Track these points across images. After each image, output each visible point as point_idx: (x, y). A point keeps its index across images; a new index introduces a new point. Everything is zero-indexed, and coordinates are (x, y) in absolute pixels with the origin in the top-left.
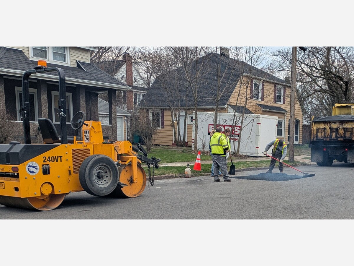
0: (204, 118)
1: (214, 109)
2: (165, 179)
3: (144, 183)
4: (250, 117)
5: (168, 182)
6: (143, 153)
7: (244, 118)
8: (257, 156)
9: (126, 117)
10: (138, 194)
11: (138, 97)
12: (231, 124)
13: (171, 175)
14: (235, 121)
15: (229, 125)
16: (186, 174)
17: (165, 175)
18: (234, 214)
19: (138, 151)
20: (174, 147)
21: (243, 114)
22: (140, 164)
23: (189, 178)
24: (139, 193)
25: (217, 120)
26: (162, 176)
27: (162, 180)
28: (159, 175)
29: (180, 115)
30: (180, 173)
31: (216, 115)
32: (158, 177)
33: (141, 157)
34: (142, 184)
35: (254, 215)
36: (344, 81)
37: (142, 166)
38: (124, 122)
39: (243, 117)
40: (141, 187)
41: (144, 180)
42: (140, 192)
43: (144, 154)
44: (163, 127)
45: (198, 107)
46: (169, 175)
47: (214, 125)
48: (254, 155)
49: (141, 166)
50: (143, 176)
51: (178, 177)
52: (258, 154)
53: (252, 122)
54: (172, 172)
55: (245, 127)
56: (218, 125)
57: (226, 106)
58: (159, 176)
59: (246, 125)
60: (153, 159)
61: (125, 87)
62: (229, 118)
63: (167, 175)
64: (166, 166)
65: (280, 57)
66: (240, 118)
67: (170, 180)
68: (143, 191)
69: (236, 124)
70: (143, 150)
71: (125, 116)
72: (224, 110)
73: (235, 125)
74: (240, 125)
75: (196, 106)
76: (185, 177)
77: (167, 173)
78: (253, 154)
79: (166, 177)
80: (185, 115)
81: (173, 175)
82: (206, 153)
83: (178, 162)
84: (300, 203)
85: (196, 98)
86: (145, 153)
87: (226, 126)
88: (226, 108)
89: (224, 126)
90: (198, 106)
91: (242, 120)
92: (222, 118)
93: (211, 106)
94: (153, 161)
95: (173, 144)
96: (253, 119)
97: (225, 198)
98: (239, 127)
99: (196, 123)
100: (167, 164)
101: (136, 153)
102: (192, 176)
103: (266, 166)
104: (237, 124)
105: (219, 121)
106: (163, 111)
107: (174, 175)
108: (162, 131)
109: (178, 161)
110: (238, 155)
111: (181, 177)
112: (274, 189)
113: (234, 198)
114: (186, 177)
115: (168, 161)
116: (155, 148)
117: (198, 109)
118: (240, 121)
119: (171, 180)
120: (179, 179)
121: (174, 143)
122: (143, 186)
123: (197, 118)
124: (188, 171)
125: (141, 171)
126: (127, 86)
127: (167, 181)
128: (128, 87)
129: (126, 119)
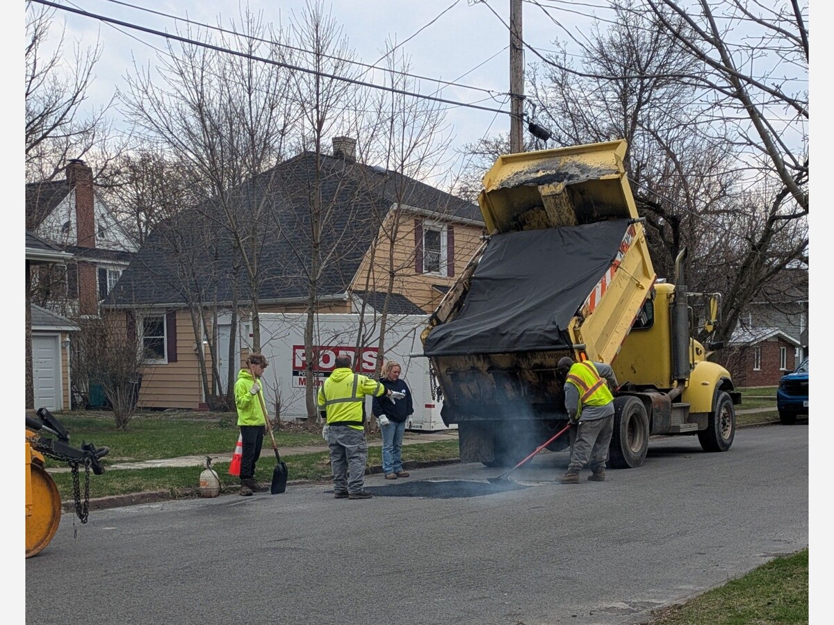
0: (280, 331)
1: (307, 305)
2: (140, 503)
3: (55, 517)
4: (405, 324)
5: (146, 512)
6: (54, 432)
7: (387, 327)
8: (429, 429)
9: (68, 335)
10: (35, 547)
11: (110, 277)
12: (353, 344)
13: (158, 491)
14: (363, 333)
15: (346, 345)
16: (203, 487)
17: (142, 493)
18: (290, 595)
19: (41, 427)
20: (201, 414)
21: (385, 316)
22: (41, 463)
23: (210, 497)
24: (39, 545)
25: (314, 334)
26: (133, 494)
27: (132, 506)
28: (124, 492)
29: (218, 323)
30: (188, 483)
31: (311, 321)
32: (122, 498)
33: (49, 446)
34: (48, 519)
35: (345, 595)
36: (668, 217)
37: (47, 470)
38: (63, 348)
39: (383, 324)
40: (45, 528)
41: (54, 509)
42: (42, 541)
43: (58, 436)
44: (173, 358)
45: (261, 301)
46: (154, 492)
47: (306, 347)
48: (421, 427)
49: (44, 468)
50: (53, 497)
51: (180, 497)
52: (432, 424)
53: (411, 335)
54: (165, 483)
55: (390, 349)
56: (315, 347)
57: (346, 295)
58: (122, 496)
59: (395, 346)
60: (86, 448)
61: (56, 252)
62: (347, 327)
63: (148, 491)
64: (159, 465)
65: (491, 156)
66: (375, 325)
67: (154, 506)
68: (51, 539)
69: (364, 343)
70: (55, 426)
71: (67, 332)
72: (340, 305)
73: (362, 345)
74: (376, 345)
75: (253, 299)
76: (200, 495)
77: (147, 487)
78: (419, 425)
79: (143, 496)
80: (230, 323)
81: (165, 491)
82: (283, 427)
83: (197, 454)
84: (491, 558)
85: (253, 277)
86: (60, 434)
87: (342, 348)
88: (345, 299)
89: (336, 350)
90: (261, 297)
91: (383, 332)
92: (324, 328)
93: (297, 295)
94: (85, 455)
95: (201, 405)
96: (415, 329)
97: (283, 549)
98: (374, 349)
99: (254, 345)
100: (162, 461)
101: (34, 434)
102: (221, 492)
103: (443, 458)
104: (369, 342)
105: (317, 337)
106: (172, 314)
107: (169, 491)
108: (171, 371)
109: (196, 451)
110: (374, 428)
111: (186, 496)
112: (434, 521)
113: (308, 550)
114: (203, 497)
115: (169, 452)
116: (147, 417)
117: (260, 305)
118: (377, 334)
119: (156, 506)
120: (182, 501)
121: (204, 401)
122: (51, 524)
123: (258, 330)
124: (209, 478)
125: (44, 484)
126: (61, 251)
127: (146, 509)
128: (64, 252)
129: (68, 339)
